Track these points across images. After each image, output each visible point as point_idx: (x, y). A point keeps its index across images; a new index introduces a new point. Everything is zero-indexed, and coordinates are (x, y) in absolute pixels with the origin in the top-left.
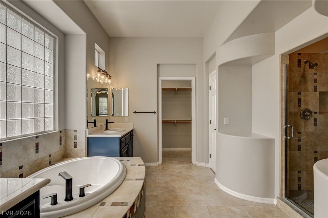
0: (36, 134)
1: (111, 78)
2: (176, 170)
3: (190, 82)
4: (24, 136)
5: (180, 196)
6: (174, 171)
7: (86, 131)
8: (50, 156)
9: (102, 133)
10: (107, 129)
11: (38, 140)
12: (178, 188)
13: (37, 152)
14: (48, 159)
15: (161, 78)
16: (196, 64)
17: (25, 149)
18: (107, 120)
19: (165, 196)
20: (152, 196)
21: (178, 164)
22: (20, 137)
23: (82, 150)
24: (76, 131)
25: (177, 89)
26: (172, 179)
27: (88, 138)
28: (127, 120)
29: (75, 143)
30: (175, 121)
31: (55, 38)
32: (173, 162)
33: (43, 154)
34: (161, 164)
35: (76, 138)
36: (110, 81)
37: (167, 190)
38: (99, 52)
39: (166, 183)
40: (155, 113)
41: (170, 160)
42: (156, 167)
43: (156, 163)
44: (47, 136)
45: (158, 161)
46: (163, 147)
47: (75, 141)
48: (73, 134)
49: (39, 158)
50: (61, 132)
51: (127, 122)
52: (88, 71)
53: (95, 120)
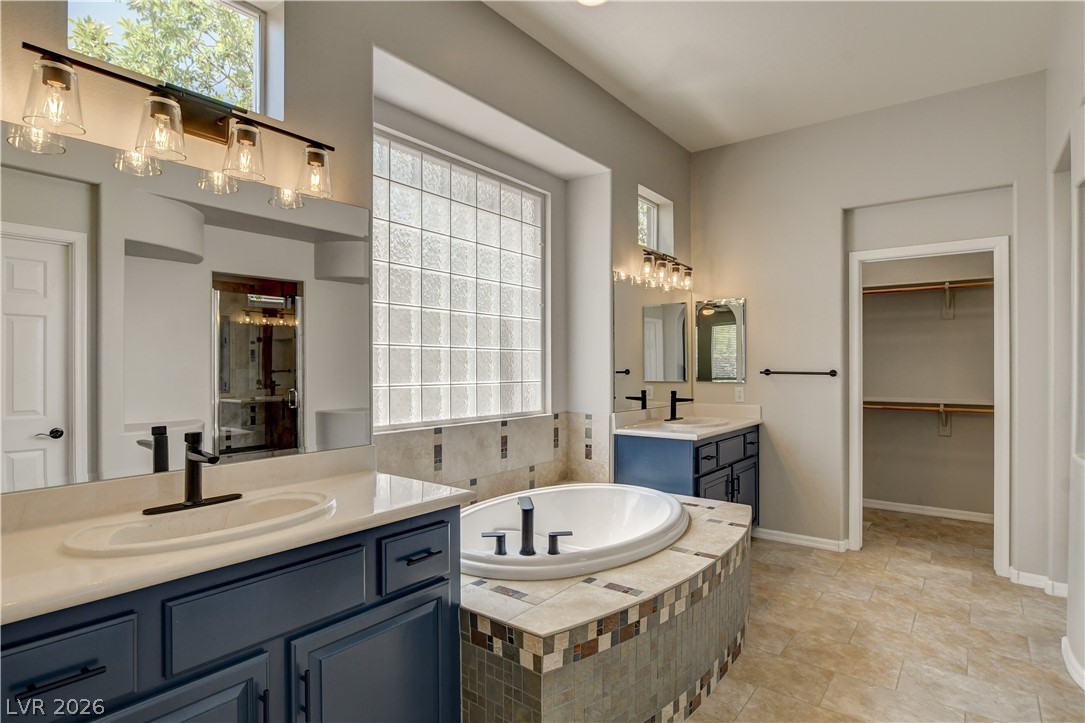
0: (504, 416)
1: (689, 274)
2: (909, 579)
3: (987, 257)
4: (481, 419)
5: (876, 654)
6: (898, 581)
7: (610, 418)
8: (532, 469)
9: (659, 427)
10: (673, 417)
11: (506, 431)
12: (880, 629)
13: (504, 455)
14: (526, 475)
15: (856, 257)
16: (1011, 186)
17: (482, 444)
18: (674, 393)
19: (822, 639)
20: (778, 627)
21: (929, 562)
22: (473, 419)
23: (604, 467)
24: (588, 417)
25: (947, 285)
26: (873, 600)
27: (617, 437)
28: (742, 395)
29: (587, 446)
30: (938, 405)
31: (544, 197)
32: (909, 550)
33: (515, 462)
34: (858, 549)
35: (588, 434)
36: (687, 283)
37: (838, 627)
38: (658, 205)
39: (844, 607)
40: (833, 373)
41: (899, 543)
42: (837, 554)
43: (837, 542)
44: (526, 422)
45: (847, 536)
46: (867, 494)
47: (588, 442)
48: (582, 424)
49: (508, 469)
50: (556, 416)
51: (742, 400)
52: (616, 259)
53: (644, 392)
